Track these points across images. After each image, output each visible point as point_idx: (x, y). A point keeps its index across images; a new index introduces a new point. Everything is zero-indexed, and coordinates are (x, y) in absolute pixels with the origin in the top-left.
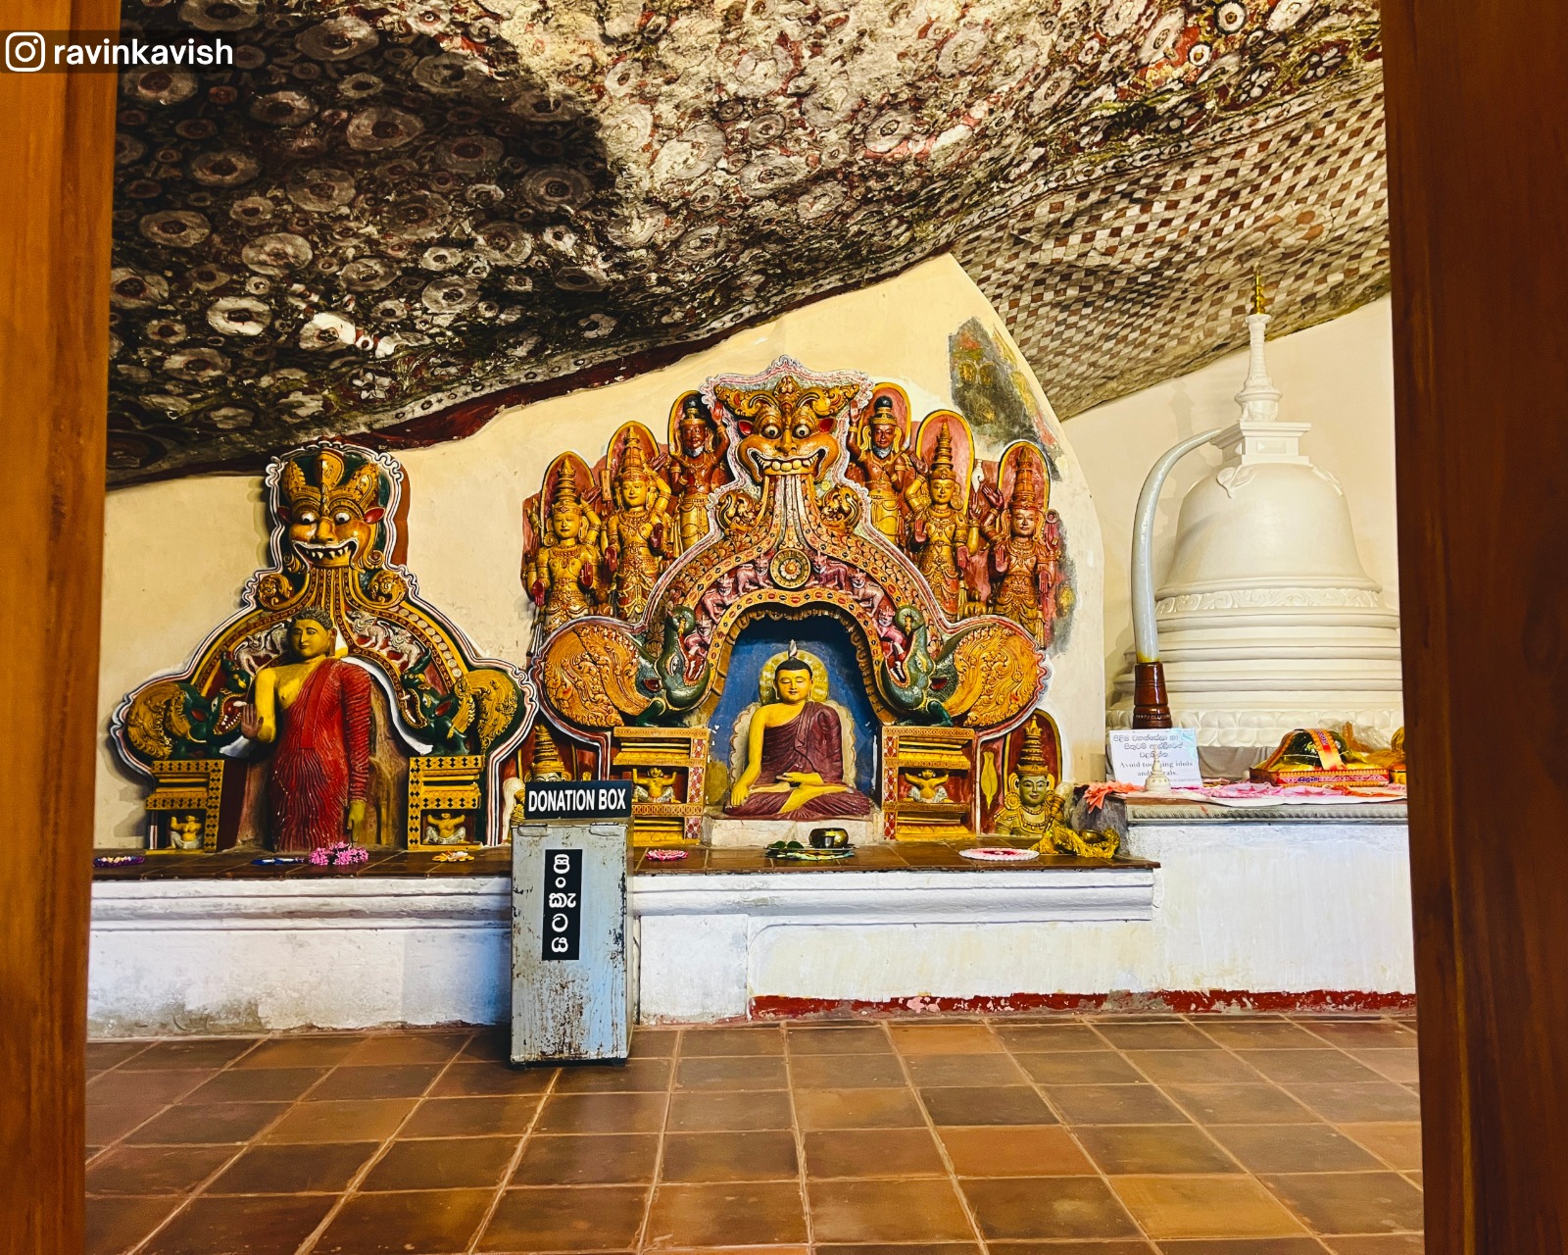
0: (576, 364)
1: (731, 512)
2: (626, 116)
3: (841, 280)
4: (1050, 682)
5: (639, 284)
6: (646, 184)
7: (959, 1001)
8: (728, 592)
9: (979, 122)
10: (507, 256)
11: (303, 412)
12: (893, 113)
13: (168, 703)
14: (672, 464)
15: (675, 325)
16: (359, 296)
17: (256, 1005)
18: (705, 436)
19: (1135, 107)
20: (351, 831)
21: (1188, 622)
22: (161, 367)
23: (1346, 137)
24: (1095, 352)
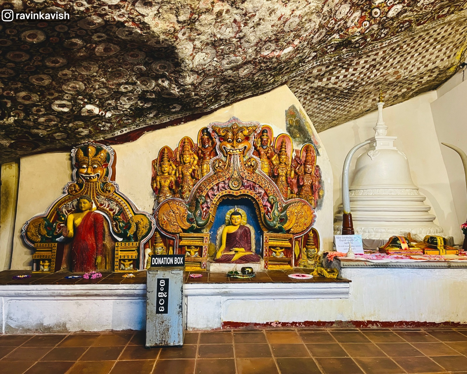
0: (169, 119)
1: (217, 165)
2: (185, 45)
3: (252, 93)
4: (316, 219)
5: (189, 96)
6: (191, 66)
7: (288, 323)
8: (216, 191)
9: (296, 46)
10: (147, 87)
11: (83, 134)
12: (270, 43)
13: (40, 225)
14: (199, 150)
15: (200, 107)
16: (100, 99)
17: (66, 324)
18: (209, 141)
19: (345, 40)
20: (97, 266)
21: (358, 199)
22: (37, 121)
23: (410, 49)
24: (330, 112)
